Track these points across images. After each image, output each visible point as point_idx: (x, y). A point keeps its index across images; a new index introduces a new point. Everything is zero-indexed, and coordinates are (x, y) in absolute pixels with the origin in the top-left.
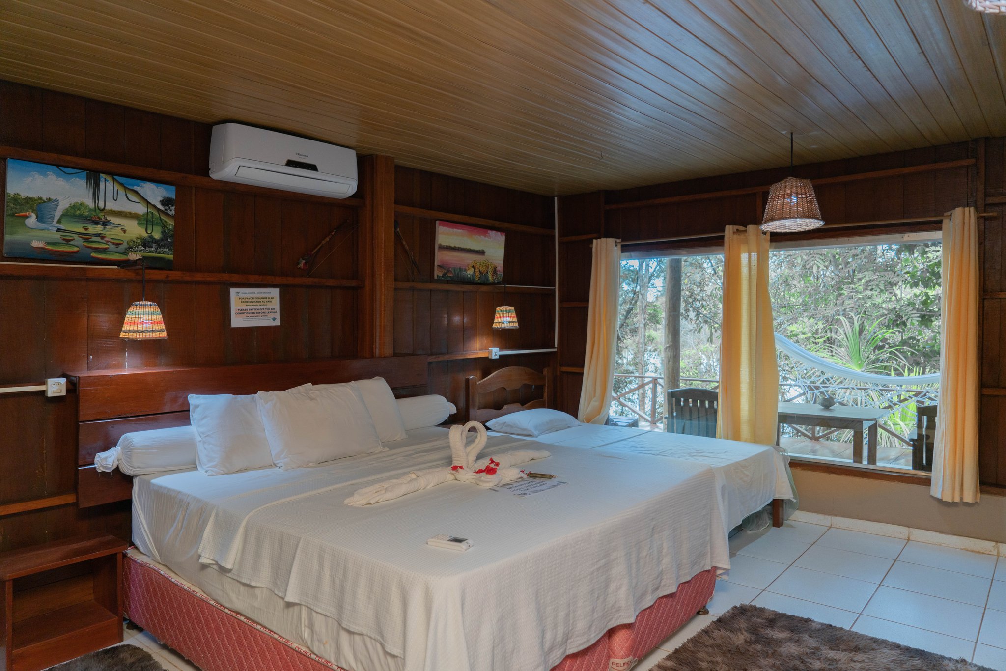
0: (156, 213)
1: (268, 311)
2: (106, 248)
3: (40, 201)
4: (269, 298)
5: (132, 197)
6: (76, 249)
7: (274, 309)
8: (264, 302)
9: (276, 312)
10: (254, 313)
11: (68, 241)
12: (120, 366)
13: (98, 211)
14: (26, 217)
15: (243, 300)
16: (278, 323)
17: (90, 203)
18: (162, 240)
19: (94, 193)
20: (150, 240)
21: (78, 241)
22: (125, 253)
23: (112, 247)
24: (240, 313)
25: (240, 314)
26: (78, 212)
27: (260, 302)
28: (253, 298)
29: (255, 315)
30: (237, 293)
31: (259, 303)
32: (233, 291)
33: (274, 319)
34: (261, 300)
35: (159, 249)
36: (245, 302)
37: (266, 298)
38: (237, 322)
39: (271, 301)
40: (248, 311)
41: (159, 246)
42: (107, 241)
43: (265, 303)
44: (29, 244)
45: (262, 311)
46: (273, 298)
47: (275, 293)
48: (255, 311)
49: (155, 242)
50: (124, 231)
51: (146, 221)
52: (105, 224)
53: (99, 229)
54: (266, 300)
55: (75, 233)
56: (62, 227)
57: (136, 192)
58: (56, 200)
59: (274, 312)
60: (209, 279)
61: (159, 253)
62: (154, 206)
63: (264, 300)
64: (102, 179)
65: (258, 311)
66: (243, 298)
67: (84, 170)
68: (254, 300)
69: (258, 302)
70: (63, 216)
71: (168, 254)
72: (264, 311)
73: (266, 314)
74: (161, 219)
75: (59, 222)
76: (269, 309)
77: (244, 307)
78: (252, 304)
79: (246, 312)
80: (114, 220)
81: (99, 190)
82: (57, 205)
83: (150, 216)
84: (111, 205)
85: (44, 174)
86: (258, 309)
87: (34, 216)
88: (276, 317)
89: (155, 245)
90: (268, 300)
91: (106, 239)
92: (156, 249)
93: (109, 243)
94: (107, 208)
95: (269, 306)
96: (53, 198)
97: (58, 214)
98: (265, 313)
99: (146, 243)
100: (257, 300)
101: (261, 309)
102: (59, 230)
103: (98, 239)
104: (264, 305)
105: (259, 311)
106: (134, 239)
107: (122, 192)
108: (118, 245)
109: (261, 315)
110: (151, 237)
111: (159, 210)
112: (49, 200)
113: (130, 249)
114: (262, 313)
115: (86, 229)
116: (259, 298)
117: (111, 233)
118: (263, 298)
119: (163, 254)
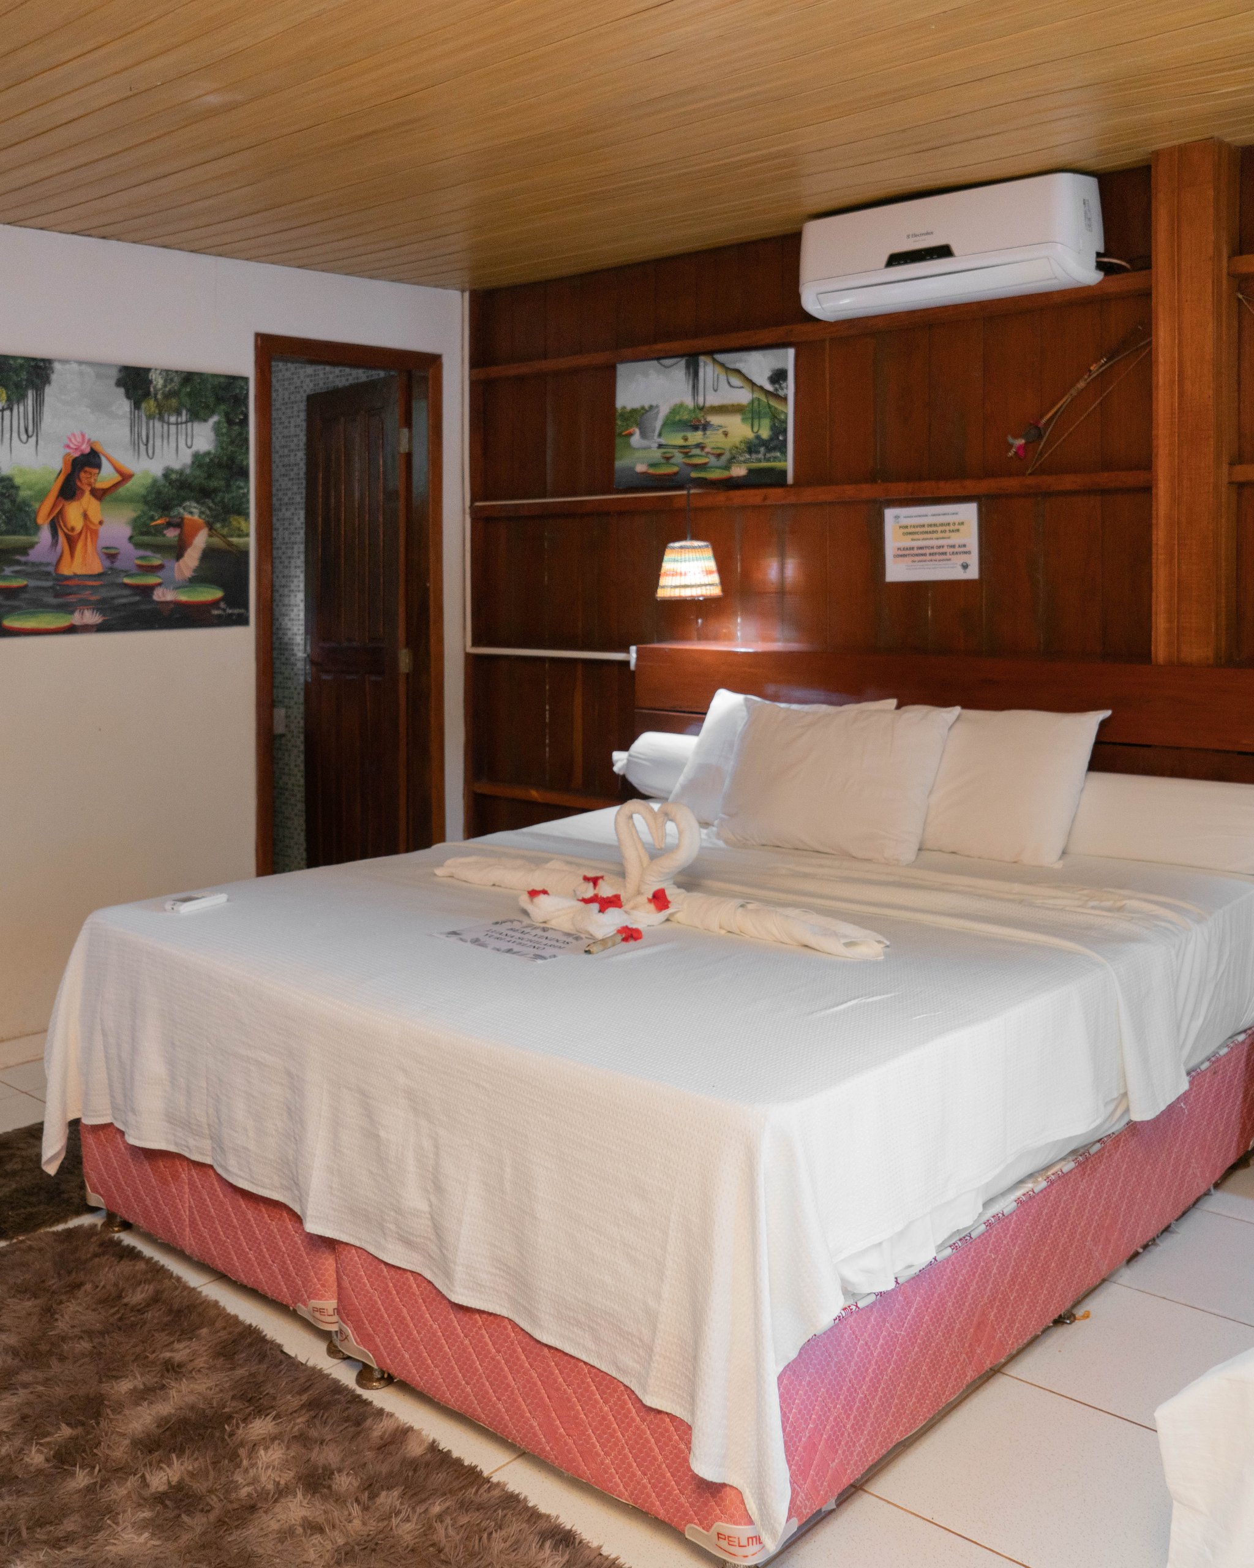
0: (763, 398)
1: (952, 550)
2: (706, 464)
3: (643, 411)
4: (954, 524)
5: (736, 381)
6: (675, 469)
7: (965, 546)
8: (945, 531)
9: (969, 553)
10: (925, 555)
11: (668, 459)
12: (730, 637)
13: (698, 411)
14: (631, 435)
15: (906, 530)
16: (973, 573)
17: (689, 402)
18: (771, 439)
19: (694, 387)
20: (757, 442)
21: (679, 458)
22: (727, 467)
23: (712, 460)
24: (903, 554)
25: (901, 556)
26: (678, 418)
27: (936, 532)
28: (924, 526)
29: (928, 558)
30: (897, 517)
31: (935, 536)
32: (890, 514)
33: (965, 566)
34: (940, 529)
35: (768, 455)
36: (910, 533)
37: (949, 524)
38: (897, 571)
39: (958, 530)
40: (916, 551)
41: (769, 450)
42: (708, 453)
43: (947, 534)
44: (632, 469)
45: (941, 550)
46: (962, 523)
47: (968, 513)
48: (928, 551)
49: (763, 445)
50: (726, 434)
51: (751, 413)
52: (705, 427)
53: (696, 437)
54: (947, 528)
55: (674, 447)
56: (663, 441)
57: (738, 372)
58: (657, 406)
59: (965, 553)
60: (822, 498)
61: (768, 460)
62: (761, 388)
63: (943, 528)
64: (701, 364)
65: (932, 551)
66: (907, 527)
67: (682, 356)
68: (926, 529)
69: (934, 532)
70: (664, 425)
71: (780, 461)
72: (945, 550)
73: (948, 557)
74: (770, 407)
75: (660, 435)
76: (953, 546)
77: (907, 542)
78: (921, 536)
79: (912, 552)
80: (715, 420)
81: (698, 380)
82: (658, 413)
83: (756, 404)
84: (713, 400)
85: (646, 374)
86: (933, 548)
87: (637, 431)
88: (969, 562)
89: (762, 449)
90: (952, 528)
91: (707, 450)
92: (765, 455)
93: (710, 456)
94: (708, 404)
95: (956, 539)
96: (654, 404)
97: (659, 424)
98: (945, 554)
99: (751, 448)
100: (931, 530)
101: (939, 547)
102: (660, 446)
103: (697, 451)
104: (943, 538)
105: (935, 550)
106: (738, 444)
107: (723, 377)
108: (719, 456)
109: (938, 557)
110: (758, 437)
111: (767, 393)
112: (651, 407)
113: (732, 460)
114: (940, 554)
115: (686, 439)
116: (935, 525)
117: (713, 440)
118: (942, 525)
119: (774, 461)
